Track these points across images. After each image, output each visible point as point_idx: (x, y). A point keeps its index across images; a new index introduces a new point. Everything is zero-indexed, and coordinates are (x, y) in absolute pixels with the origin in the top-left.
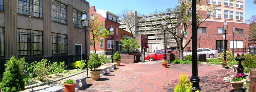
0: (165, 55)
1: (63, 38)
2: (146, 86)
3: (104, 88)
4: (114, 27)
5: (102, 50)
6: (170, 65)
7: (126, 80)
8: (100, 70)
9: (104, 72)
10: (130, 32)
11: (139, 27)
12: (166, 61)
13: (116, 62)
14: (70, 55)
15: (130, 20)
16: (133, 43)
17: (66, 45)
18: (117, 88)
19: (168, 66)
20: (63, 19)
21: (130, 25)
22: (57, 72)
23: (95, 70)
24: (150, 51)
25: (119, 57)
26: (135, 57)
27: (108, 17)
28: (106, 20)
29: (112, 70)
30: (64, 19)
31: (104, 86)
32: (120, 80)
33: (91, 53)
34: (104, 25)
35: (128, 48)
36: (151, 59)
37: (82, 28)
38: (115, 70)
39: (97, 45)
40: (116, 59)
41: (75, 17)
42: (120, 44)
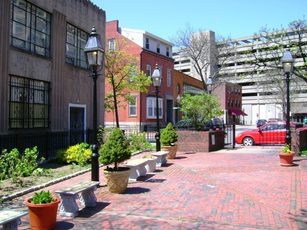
0: (287, 134)
1: (39, 90)
2: (241, 207)
3: (137, 211)
4: (162, 67)
5: (133, 121)
6: (299, 160)
7: (191, 193)
8: (127, 168)
9: (138, 174)
10: (198, 77)
11: (220, 66)
12: (290, 149)
13: (166, 148)
14: (56, 131)
15: (198, 52)
16: (206, 104)
17: (46, 107)
18: (169, 211)
19: (295, 163)
20: (41, 44)
21: (199, 61)
22: (16, 175)
23: (115, 169)
24: (249, 123)
25: (173, 137)
26: (213, 136)
27: (147, 46)
28: (143, 51)
29: (156, 169)
30: (43, 44)
31: (138, 206)
32: (175, 193)
33: (109, 127)
34: (140, 63)
35: (194, 116)
36: (248, 142)
37: (88, 70)
38: (165, 168)
39: (122, 108)
40: (167, 142)
41: (72, 43)
42: (176, 106)
